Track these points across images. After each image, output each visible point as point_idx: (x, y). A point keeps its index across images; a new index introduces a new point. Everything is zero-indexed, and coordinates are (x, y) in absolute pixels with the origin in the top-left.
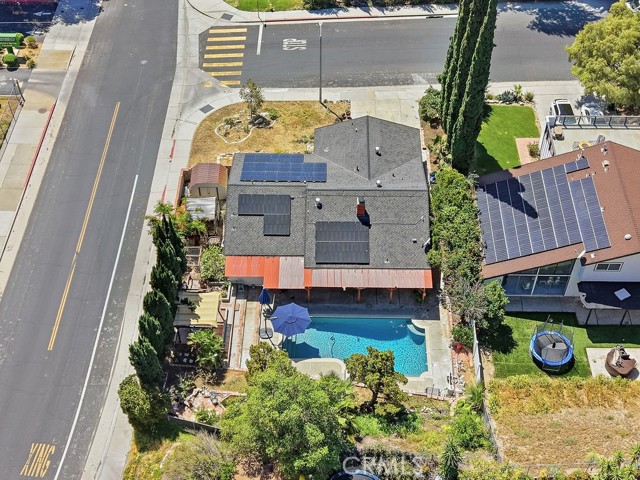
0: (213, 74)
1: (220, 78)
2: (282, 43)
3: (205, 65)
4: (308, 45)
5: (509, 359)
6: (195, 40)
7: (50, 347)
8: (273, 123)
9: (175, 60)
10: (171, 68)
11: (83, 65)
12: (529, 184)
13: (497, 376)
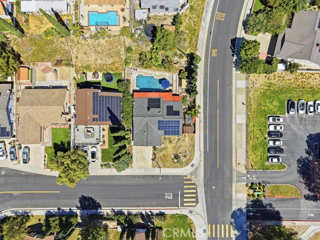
0: (192, 182)
1: (190, 180)
2: (173, 197)
3: (195, 187)
4: (164, 195)
5: (119, 78)
6: (200, 200)
7: (218, 80)
8: (173, 157)
9: (205, 189)
10: (205, 185)
11: (232, 186)
12: (108, 118)
13: (122, 73)
